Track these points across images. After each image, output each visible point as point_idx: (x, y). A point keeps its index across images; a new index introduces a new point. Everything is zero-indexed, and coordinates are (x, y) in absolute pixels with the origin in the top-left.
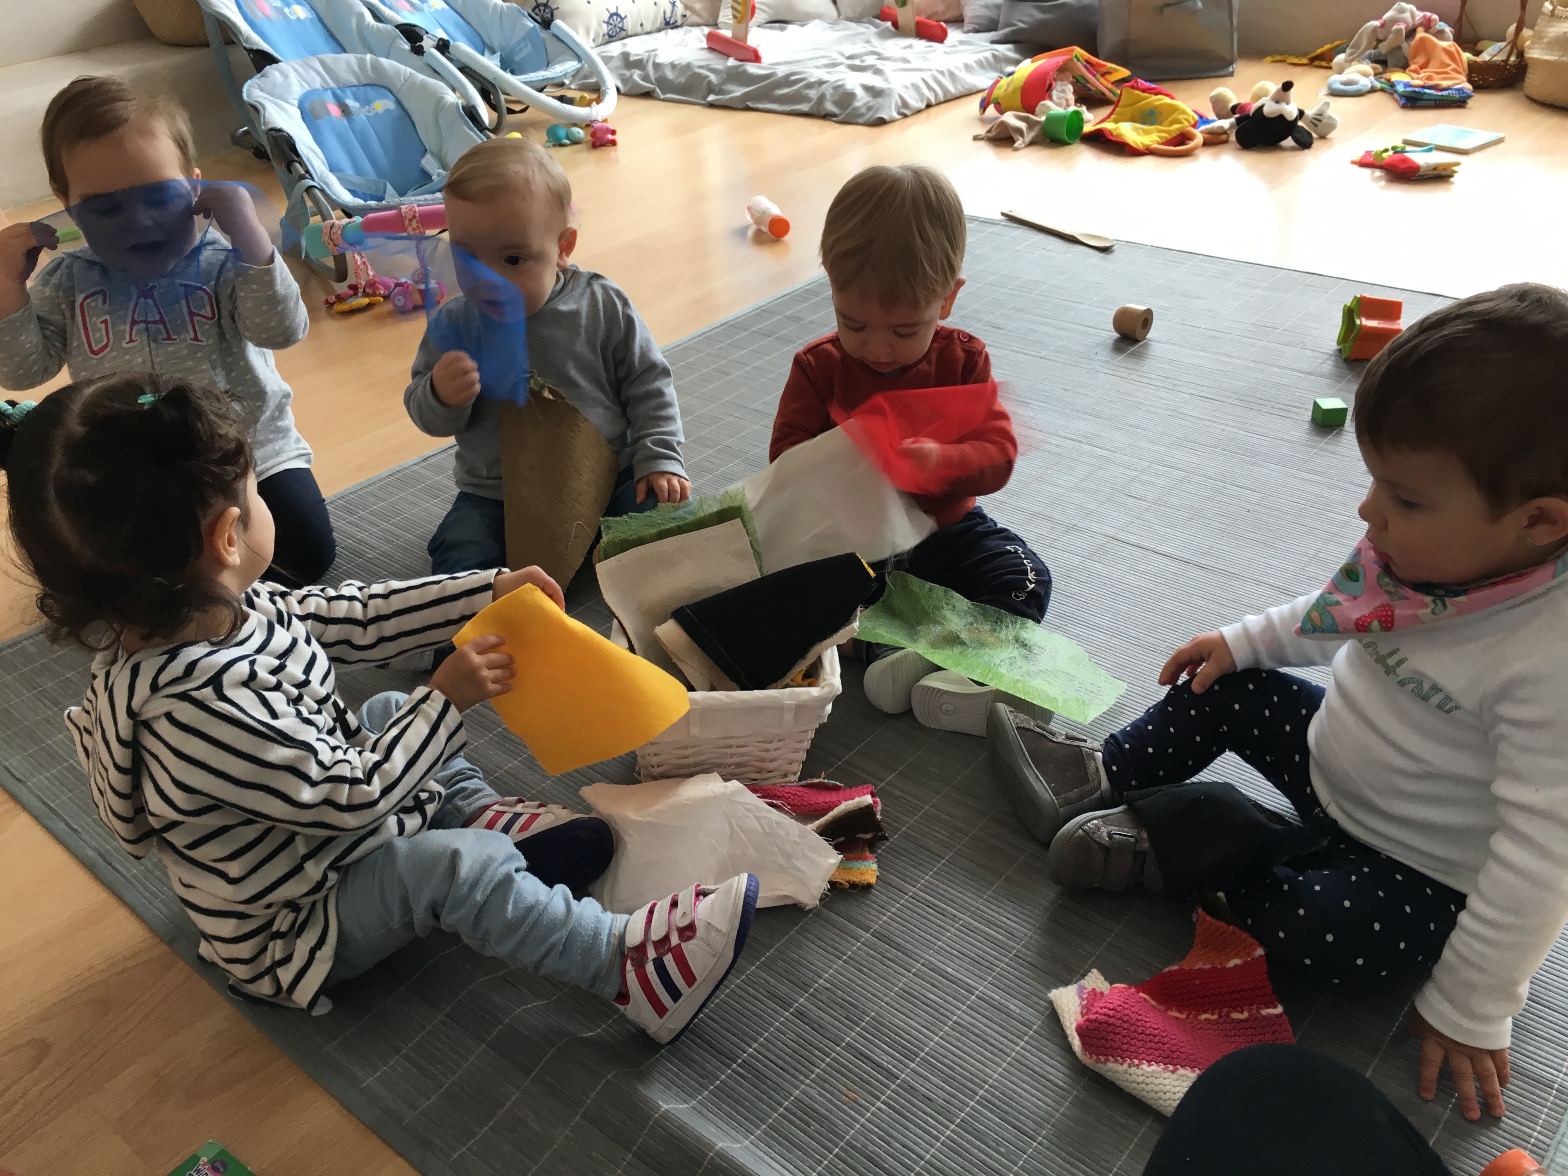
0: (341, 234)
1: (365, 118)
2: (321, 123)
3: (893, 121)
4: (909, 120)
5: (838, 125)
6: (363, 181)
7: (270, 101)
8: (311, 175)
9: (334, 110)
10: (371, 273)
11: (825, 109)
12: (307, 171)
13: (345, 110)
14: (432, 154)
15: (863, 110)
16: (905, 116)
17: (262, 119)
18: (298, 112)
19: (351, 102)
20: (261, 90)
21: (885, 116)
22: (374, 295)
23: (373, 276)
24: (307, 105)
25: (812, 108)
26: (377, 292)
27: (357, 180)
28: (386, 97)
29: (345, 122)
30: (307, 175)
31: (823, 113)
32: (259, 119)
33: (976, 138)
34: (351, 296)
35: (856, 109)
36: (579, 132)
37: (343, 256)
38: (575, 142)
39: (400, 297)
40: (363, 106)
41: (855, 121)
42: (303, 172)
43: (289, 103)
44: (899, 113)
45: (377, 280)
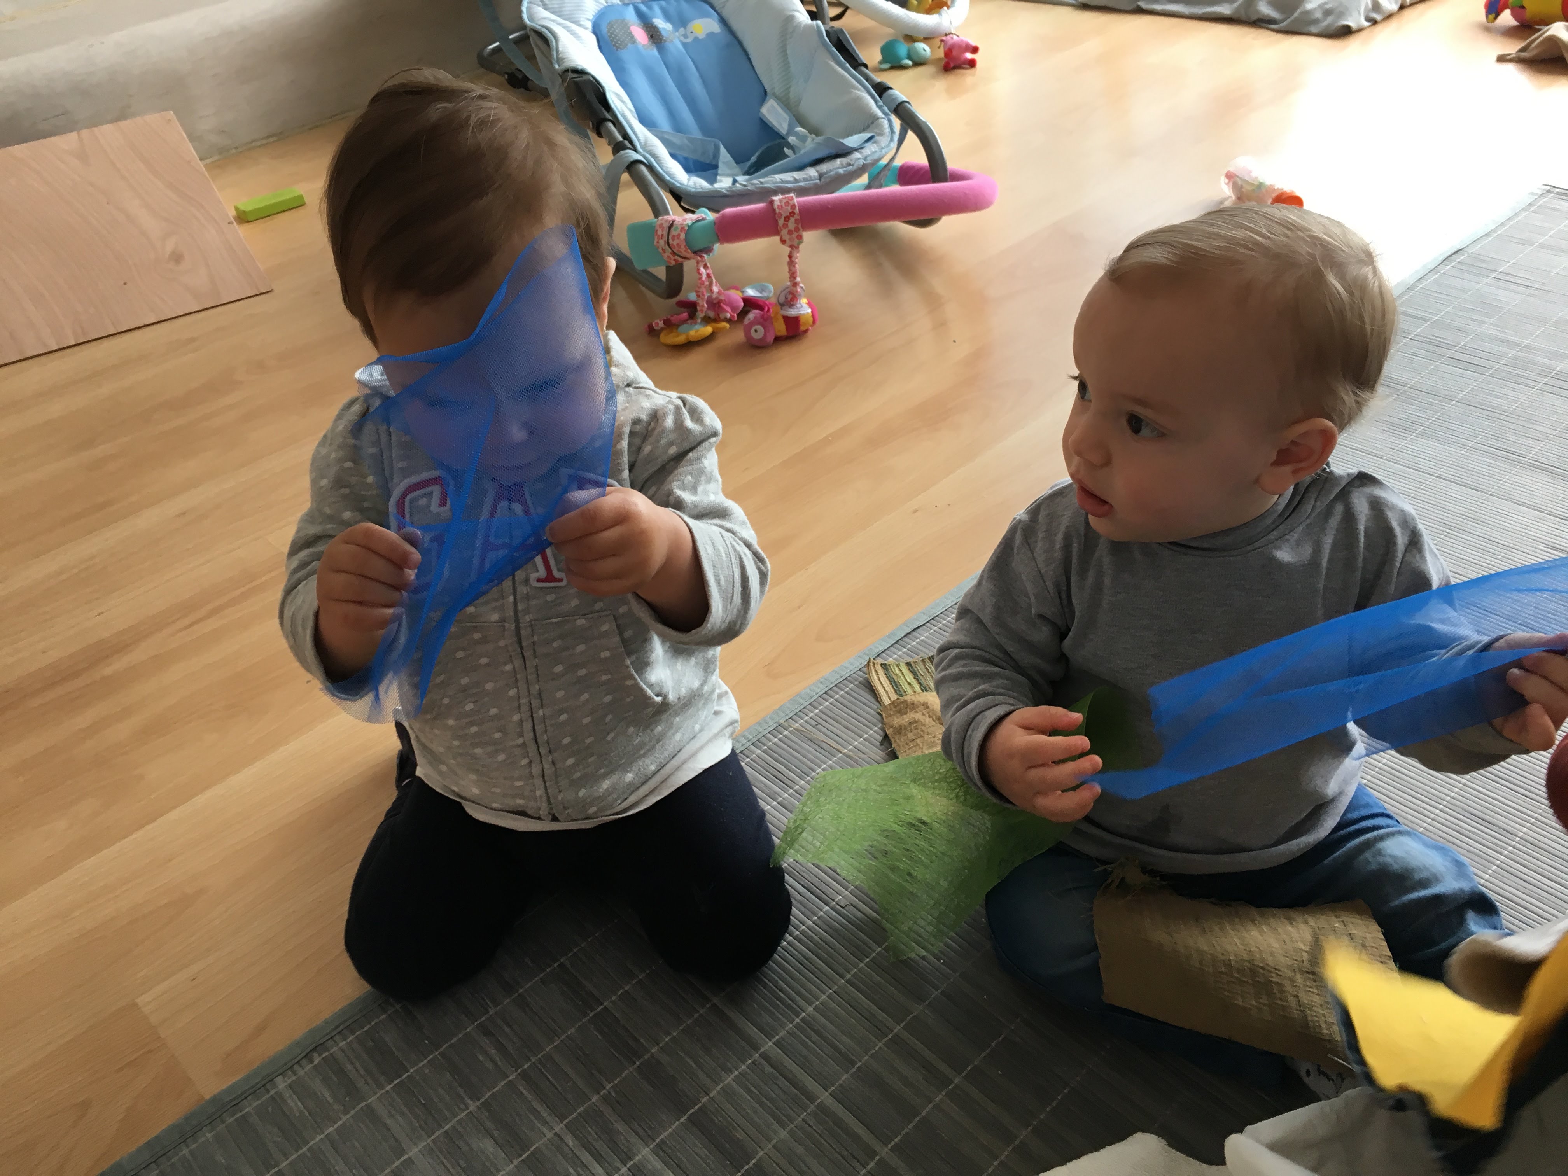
0: (686, 240)
1: (681, 47)
2: (626, 55)
3: (1360, 30)
4: (1379, 27)
5: (1280, 36)
6: (686, 141)
7: (559, 24)
8: (631, 142)
9: (640, 35)
10: (715, 289)
11: (1258, 12)
12: (626, 136)
13: (654, 35)
14: (778, 99)
15: (1318, 15)
16: (1374, 22)
17: (555, 53)
18: (593, 39)
19: (661, 23)
20: (546, 8)
21: (1352, 23)
22: (716, 320)
23: (719, 293)
24: (604, 29)
25: (1237, 10)
26: (722, 316)
27: (677, 139)
28: (707, 16)
29: (655, 52)
30: (627, 142)
31: (1254, 17)
32: (551, 55)
33: (1501, 59)
34: (685, 321)
35: (1308, 13)
36: (923, 48)
37: (680, 266)
38: (918, 63)
39: (759, 327)
40: (676, 29)
41: (1305, 30)
42: (620, 138)
43: (580, 25)
44: (1368, 19)
45: (722, 298)
